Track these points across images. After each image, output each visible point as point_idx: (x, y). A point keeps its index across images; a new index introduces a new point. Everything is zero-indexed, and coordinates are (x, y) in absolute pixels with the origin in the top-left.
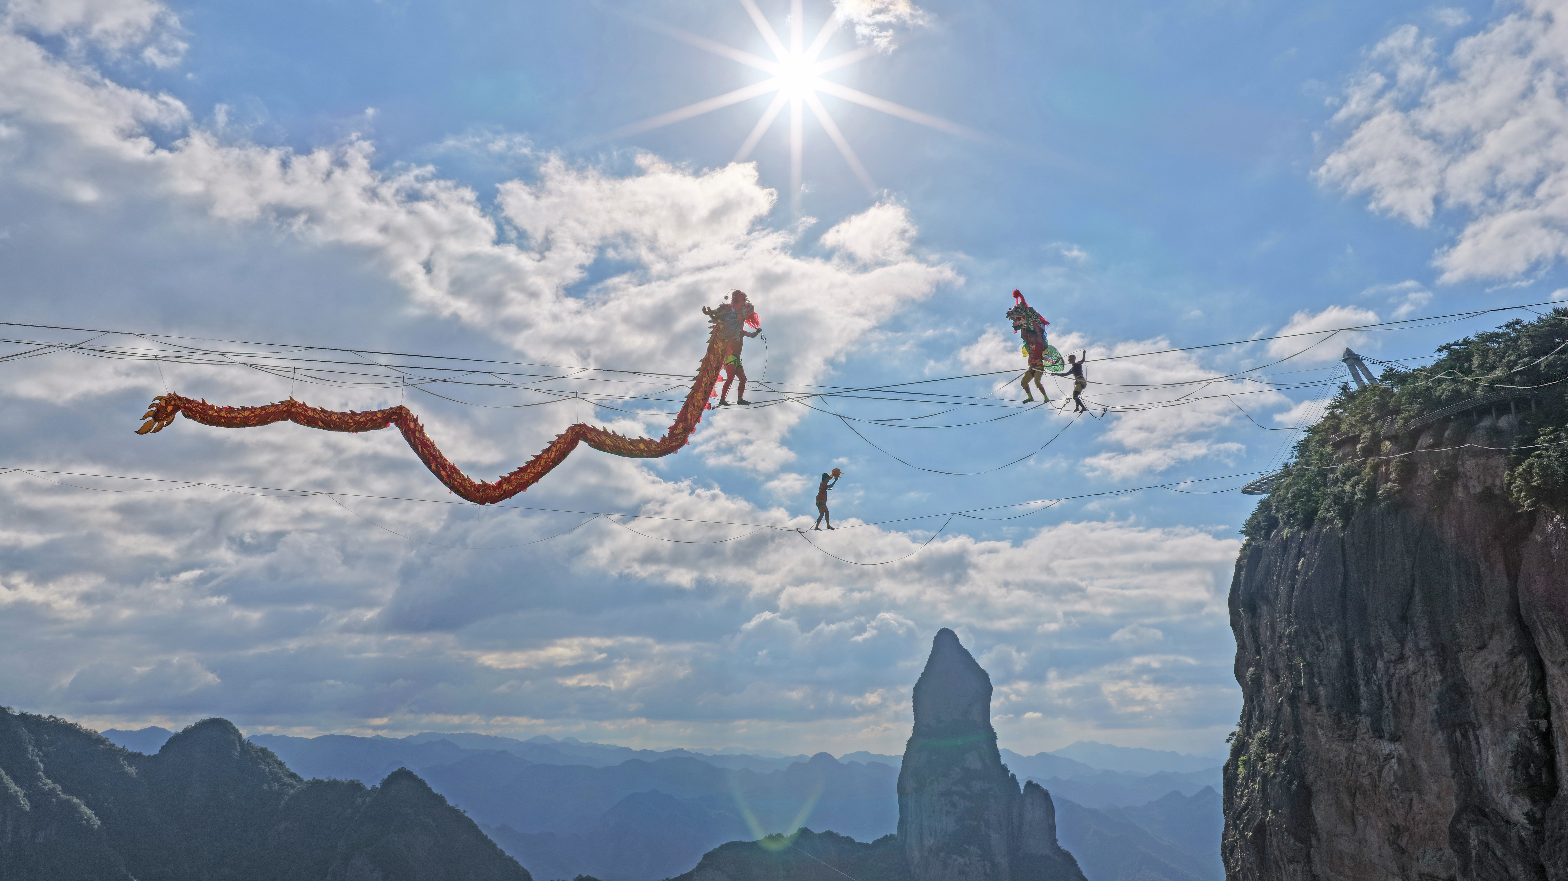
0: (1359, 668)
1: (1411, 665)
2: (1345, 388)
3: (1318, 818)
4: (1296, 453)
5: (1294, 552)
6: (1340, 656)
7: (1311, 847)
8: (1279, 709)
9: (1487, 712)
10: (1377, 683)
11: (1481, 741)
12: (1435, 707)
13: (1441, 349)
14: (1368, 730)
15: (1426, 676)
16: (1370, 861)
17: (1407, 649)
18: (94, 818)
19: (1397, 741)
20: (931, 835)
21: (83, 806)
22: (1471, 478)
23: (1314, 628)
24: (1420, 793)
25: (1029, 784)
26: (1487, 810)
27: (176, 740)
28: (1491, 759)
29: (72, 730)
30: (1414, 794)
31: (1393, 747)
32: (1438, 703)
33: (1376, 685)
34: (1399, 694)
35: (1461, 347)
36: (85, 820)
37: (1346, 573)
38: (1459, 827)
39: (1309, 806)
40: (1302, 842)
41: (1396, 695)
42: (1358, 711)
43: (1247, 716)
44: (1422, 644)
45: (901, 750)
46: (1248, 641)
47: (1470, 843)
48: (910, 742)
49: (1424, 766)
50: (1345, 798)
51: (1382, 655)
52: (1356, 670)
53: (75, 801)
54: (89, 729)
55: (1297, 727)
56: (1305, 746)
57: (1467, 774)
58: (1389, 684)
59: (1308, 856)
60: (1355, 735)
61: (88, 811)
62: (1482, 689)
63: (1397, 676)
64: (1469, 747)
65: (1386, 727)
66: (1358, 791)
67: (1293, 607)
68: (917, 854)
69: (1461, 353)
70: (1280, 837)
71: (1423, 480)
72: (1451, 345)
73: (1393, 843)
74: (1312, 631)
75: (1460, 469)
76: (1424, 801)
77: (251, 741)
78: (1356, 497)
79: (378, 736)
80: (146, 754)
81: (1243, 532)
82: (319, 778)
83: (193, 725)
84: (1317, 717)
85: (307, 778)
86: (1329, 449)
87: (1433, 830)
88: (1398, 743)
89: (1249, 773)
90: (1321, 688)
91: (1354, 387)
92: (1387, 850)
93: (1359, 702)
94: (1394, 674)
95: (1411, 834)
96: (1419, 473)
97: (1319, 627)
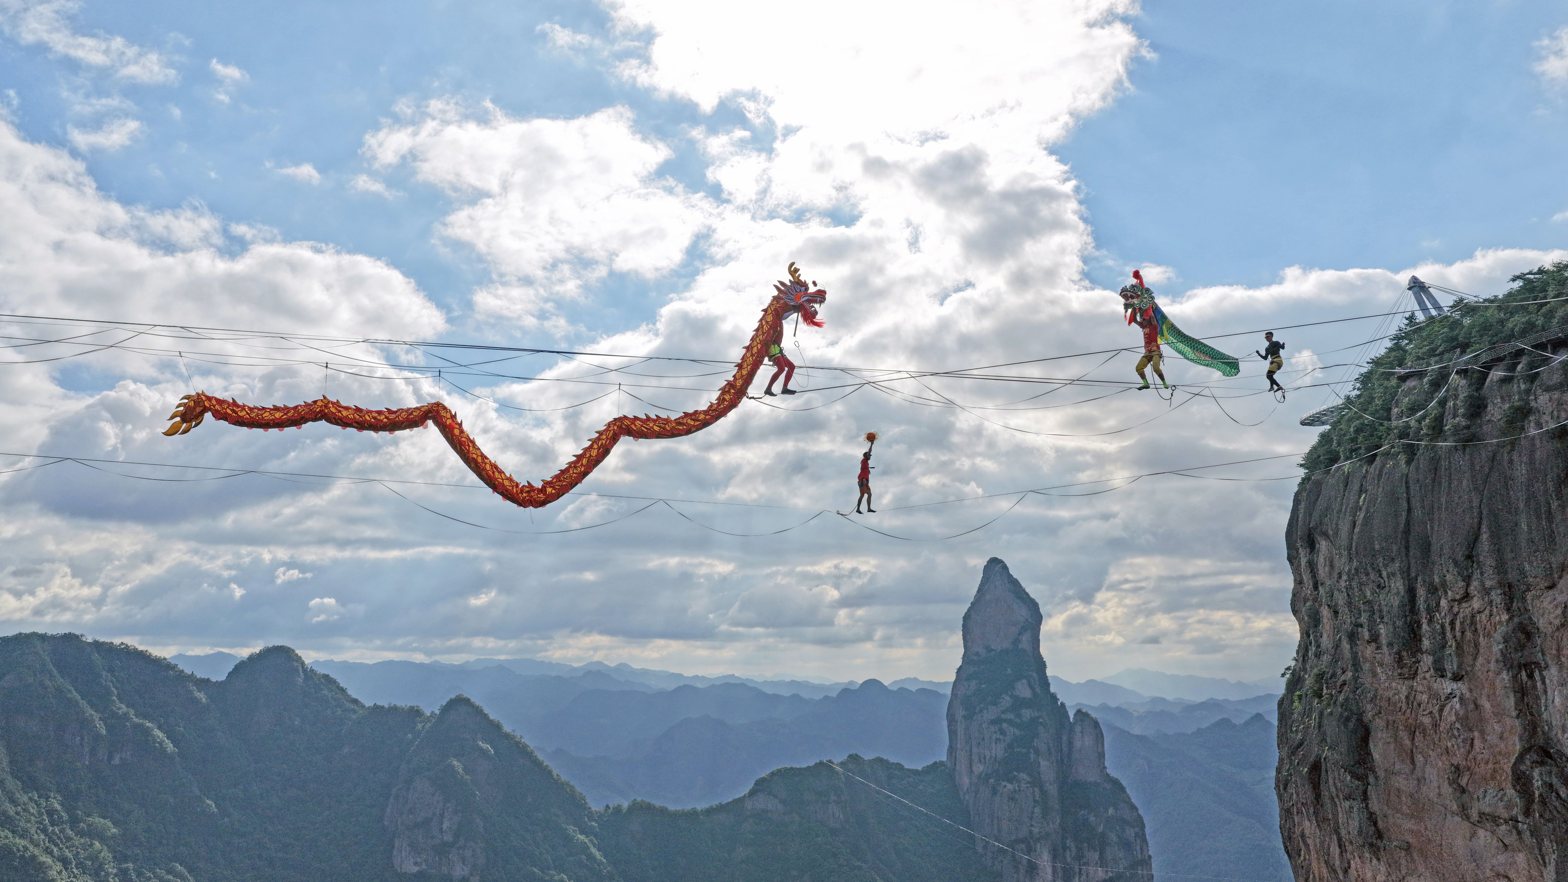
0: (1421, 606)
1: (1476, 604)
2: (1411, 318)
3: (1376, 756)
4: (1358, 385)
5: (1356, 487)
6: (1402, 593)
7: (1369, 784)
8: (1337, 646)
9: (1554, 652)
10: (1440, 621)
11: (1547, 681)
12: (1501, 647)
13: (1514, 280)
14: (1430, 668)
15: (1491, 615)
16: (1429, 800)
17: (1472, 588)
18: (166, 741)
19: (1460, 679)
20: (980, 761)
21: (156, 730)
22: (1545, 413)
23: (1375, 566)
24: (1482, 733)
25: (1079, 712)
26: (1552, 751)
27: (242, 667)
28: (1557, 700)
29: (143, 656)
30: (1476, 734)
31: (1455, 687)
32: (1504, 643)
33: (1439, 623)
34: (1463, 633)
35: (1536, 276)
36: (159, 743)
37: (1409, 510)
38: (1523, 768)
39: (1367, 744)
40: (1358, 779)
41: (1460, 634)
42: (1420, 650)
43: (1303, 650)
44: (1488, 584)
45: (952, 678)
46: (1306, 577)
47: (1532, 785)
48: (959, 670)
49: (1487, 705)
50: (1404, 736)
51: (1446, 593)
52: (1419, 609)
53: (148, 724)
54: (159, 656)
55: (1356, 665)
56: (1364, 684)
57: (1532, 714)
58: (1452, 623)
59: (1365, 793)
60: (1416, 673)
61: (161, 735)
62: (1550, 629)
63: (1461, 615)
64: (1535, 687)
65: (1448, 666)
66: (1417, 730)
67: (1354, 544)
68: (966, 781)
69: (1535, 282)
70: (1336, 774)
71: (1493, 415)
72: (1525, 275)
73: (1453, 782)
74: (1373, 569)
75: (1533, 404)
76: (1486, 741)
77: (313, 668)
78: (1422, 432)
79: (436, 661)
80: (214, 680)
81: (1301, 465)
82: (379, 703)
83: (258, 652)
84: (1376, 655)
85: (368, 704)
86: (1394, 382)
87: (1495, 771)
88: (1461, 682)
89: (1305, 709)
90: (1381, 626)
91: (1420, 317)
92: (1447, 789)
93: (1420, 640)
94: (1458, 613)
95: (1471, 774)
96: (1489, 409)
97: (1381, 565)
